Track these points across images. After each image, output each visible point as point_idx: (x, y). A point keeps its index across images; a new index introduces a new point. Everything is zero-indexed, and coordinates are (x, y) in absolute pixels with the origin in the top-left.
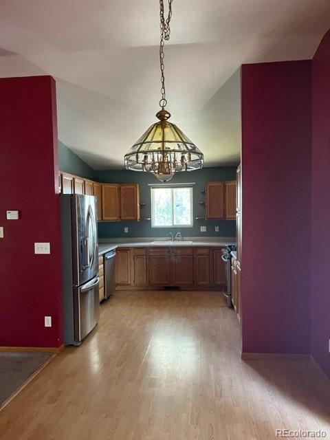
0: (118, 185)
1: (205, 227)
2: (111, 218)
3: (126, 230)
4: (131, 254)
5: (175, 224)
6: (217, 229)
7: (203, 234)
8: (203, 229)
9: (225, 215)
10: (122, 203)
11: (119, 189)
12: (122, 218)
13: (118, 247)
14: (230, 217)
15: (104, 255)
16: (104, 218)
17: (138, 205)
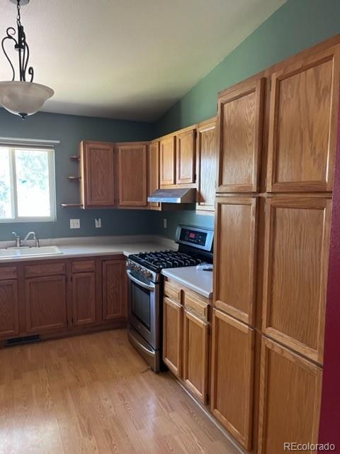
1: (78, 221)
5: (21, 214)
6: (98, 224)
7: (75, 233)
8: (75, 224)
9: (116, 201)
14: (126, 203)
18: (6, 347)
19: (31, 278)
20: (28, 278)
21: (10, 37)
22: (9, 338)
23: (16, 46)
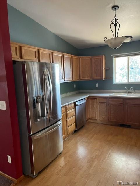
0: (90, 57)
2: (86, 78)
3: (97, 85)
4: (97, 101)
5: (130, 81)
10: (93, 68)
11: (92, 59)
12: (93, 78)
13: (89, 97)
15: (75, 103)
16: (81, 78)
17: (104, 69)
18: (119, 126)
19: (128, 104)
20: (126, 104)
21: (113, 23)
22: (121, 123)
23: (114, 26)
